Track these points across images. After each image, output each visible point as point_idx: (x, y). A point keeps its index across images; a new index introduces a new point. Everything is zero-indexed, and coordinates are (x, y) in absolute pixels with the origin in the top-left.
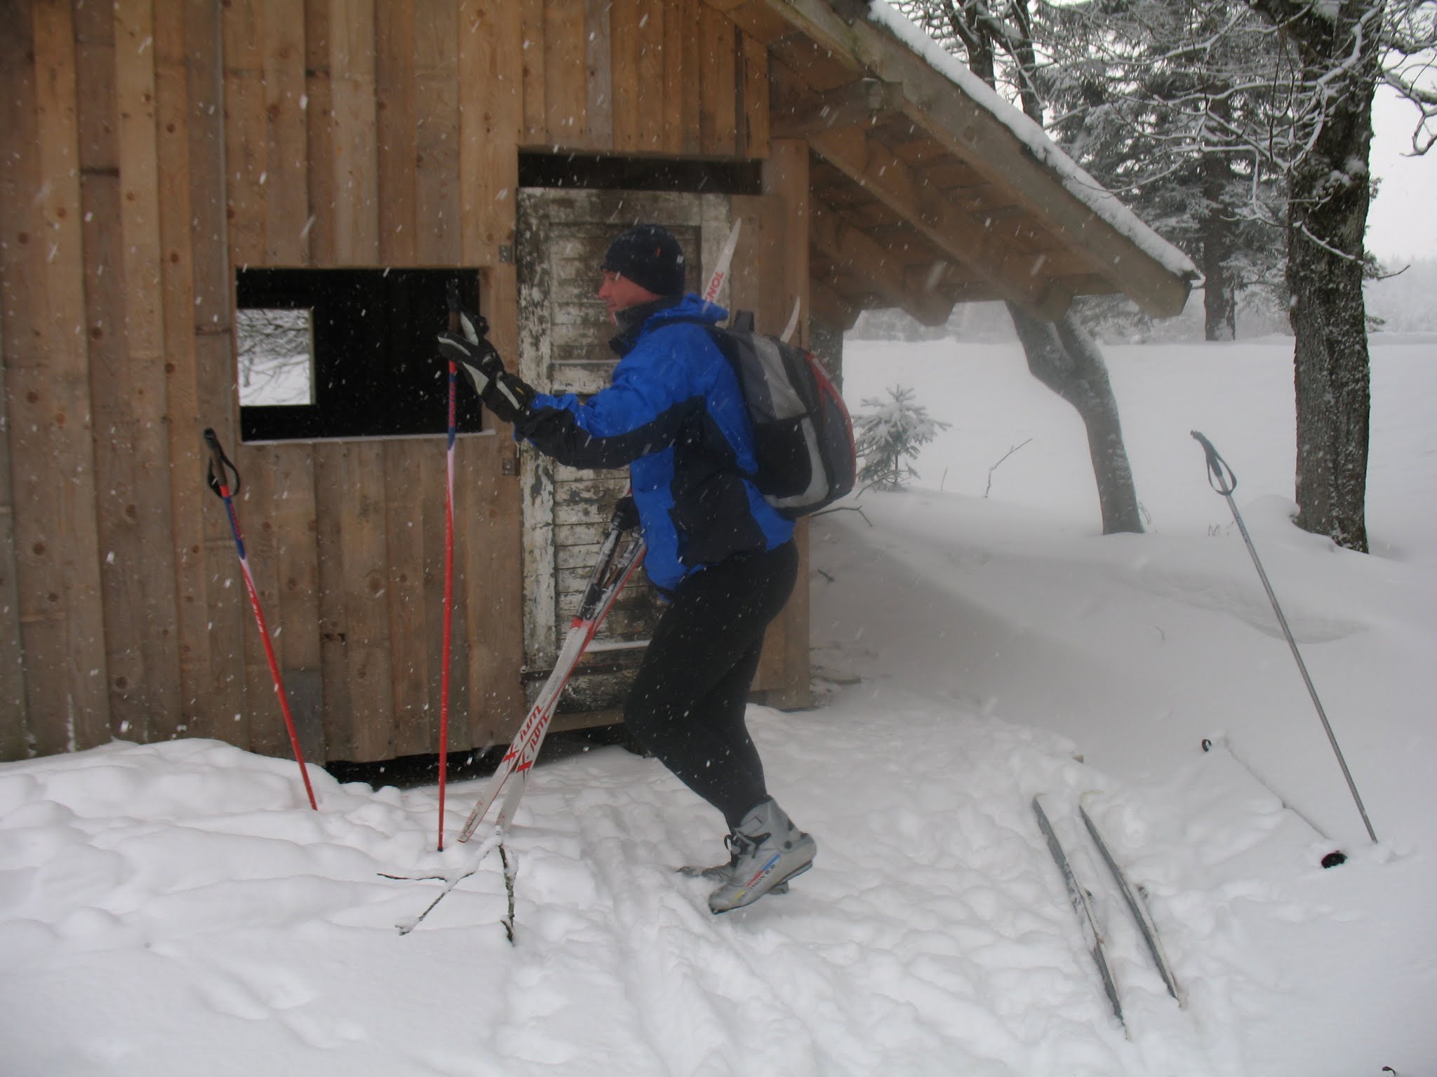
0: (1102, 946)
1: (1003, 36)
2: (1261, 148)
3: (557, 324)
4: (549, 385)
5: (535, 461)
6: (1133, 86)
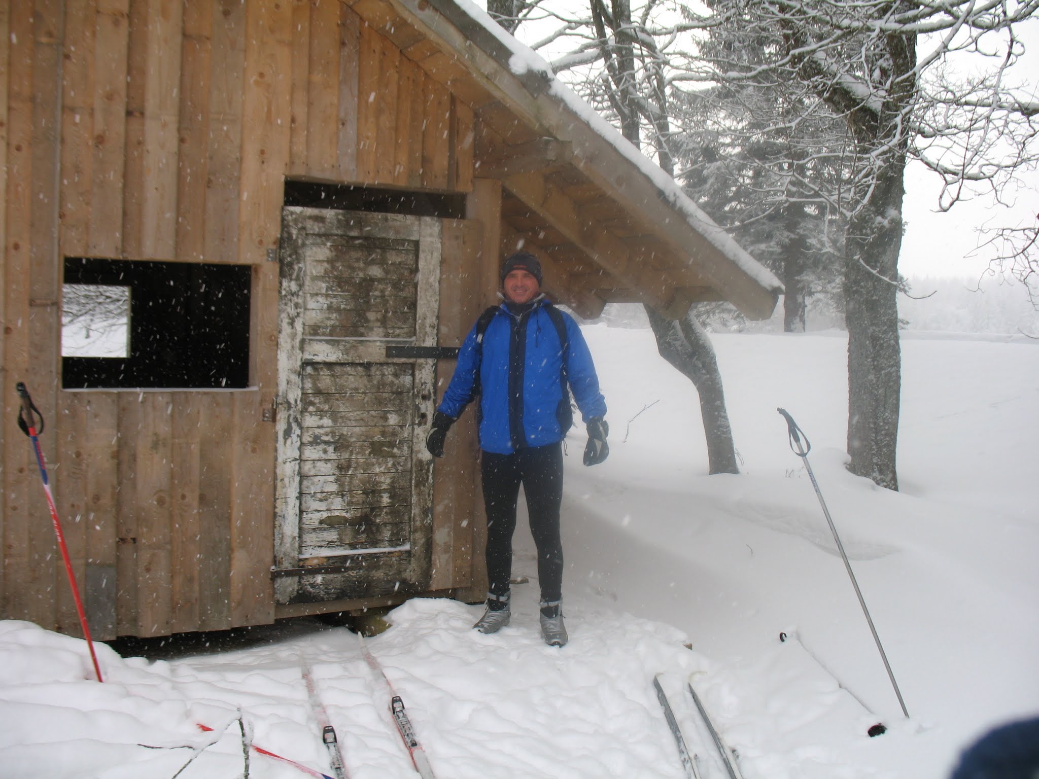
1: (647, 111)
2: (831, 200)
3: (308, 309)
4: (301, 355)
5: (288, 411)
6: (738, 150)
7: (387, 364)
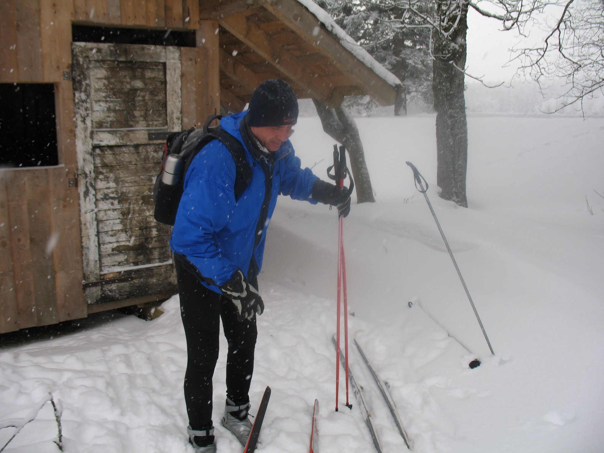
0: (370, 418)
3: (94, 111)
4: (91, 141)
5: (85, 179)
7: (150, 144)
